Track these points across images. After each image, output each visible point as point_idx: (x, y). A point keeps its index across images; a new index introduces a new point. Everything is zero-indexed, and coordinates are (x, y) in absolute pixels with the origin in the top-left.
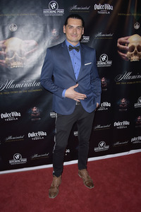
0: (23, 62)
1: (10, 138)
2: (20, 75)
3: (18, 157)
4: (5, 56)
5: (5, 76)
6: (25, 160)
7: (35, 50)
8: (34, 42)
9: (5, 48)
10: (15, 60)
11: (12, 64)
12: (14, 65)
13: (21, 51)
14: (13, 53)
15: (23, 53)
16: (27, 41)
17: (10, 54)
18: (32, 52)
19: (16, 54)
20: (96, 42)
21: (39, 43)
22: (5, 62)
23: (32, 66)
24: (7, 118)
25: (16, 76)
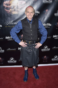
0: (18, 12)
1: (9, 49)
2: (17, 18)
3: (12, 59)
4: (10, 8)
5: (9, 18)
6: (16, 61)
7: (25, 6)
8: (24, 2)
9: (10, 4)
10: (15, 10)
11: (13, 13)
12: (14, 13)
13: (18, 6)
14: (14, 7)
15: (18, 7)
16: (21, 2)
17: (12, 7)
18: (23, 7)
19: (15, 7)
20: (56, 3)
21: (26, 2)
22: (9, 11)
23: (22, 14)
24: (8, 39)
25: (14, 18)
